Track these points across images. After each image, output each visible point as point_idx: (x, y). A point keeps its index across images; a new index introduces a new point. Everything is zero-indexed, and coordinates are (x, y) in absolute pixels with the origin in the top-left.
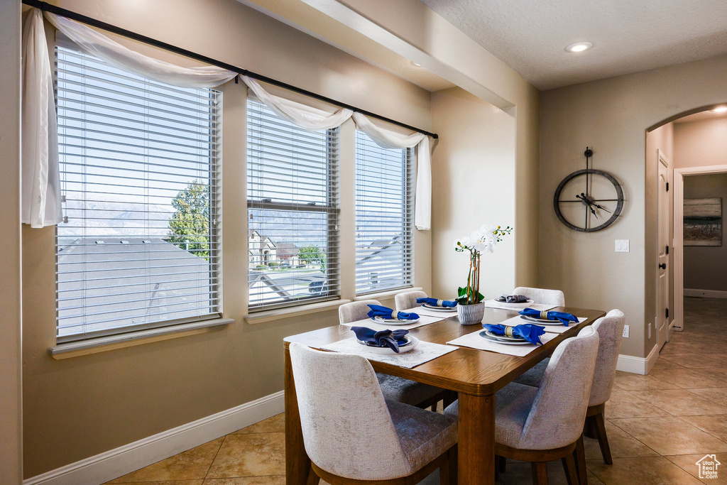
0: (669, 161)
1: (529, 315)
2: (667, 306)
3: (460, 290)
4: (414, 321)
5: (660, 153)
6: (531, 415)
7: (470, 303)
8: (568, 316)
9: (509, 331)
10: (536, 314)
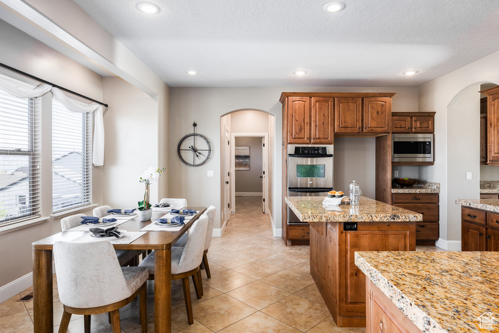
0: (229, 130)
1: (174, 212)
2: (229, 202)
3: (139, 203)
4: (113, 222)
5: (226, 127)
6: (182, 257)
7: (145, 210)
8: (192, 211)
9: (169, 221)
10: (178, 212)
